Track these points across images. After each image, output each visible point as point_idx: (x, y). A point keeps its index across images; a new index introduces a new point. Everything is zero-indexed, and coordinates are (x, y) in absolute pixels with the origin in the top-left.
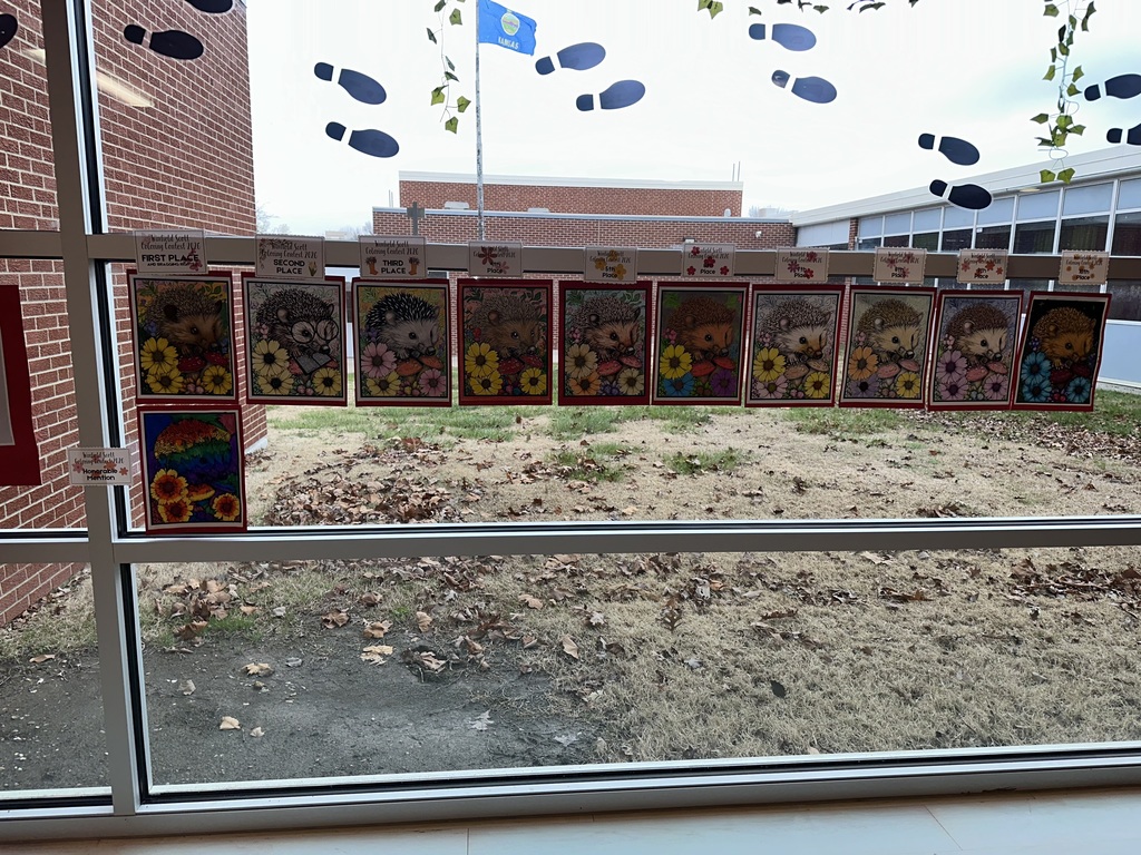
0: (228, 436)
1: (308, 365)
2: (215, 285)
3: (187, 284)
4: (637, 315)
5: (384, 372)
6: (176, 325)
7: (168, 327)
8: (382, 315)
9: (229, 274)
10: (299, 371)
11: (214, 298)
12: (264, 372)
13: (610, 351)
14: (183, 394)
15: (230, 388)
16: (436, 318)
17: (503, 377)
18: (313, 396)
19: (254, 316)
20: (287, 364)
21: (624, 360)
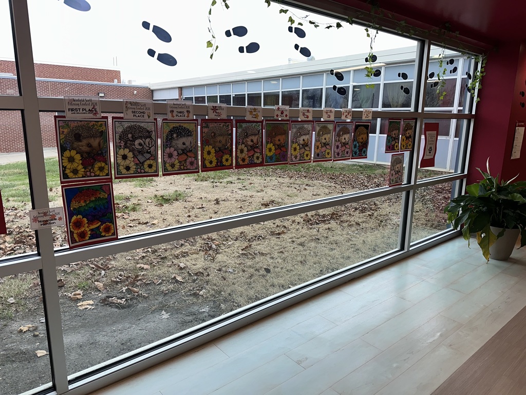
0: (106, 195)
1: (141, 158)
2: (100, 123)
3: (86, 123)
4: (259, 132)
5: (173, 160)
6: (80, 143)
7: (76, 144)
8: (172, 135)
9: (107, 118)
10: (138, 162)
11: (99, 129)
12: (122, 164)
13: (251, 146)
14: (85, 177)
15: (107, 172)
16: (192, 136)
17: (217, 159)
18: (144, 173)
19: (118, 137)
20: (133, 159)
21: (255, 150)
